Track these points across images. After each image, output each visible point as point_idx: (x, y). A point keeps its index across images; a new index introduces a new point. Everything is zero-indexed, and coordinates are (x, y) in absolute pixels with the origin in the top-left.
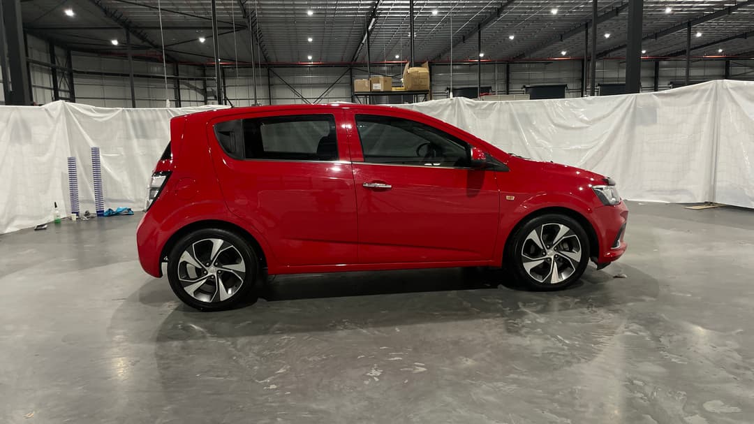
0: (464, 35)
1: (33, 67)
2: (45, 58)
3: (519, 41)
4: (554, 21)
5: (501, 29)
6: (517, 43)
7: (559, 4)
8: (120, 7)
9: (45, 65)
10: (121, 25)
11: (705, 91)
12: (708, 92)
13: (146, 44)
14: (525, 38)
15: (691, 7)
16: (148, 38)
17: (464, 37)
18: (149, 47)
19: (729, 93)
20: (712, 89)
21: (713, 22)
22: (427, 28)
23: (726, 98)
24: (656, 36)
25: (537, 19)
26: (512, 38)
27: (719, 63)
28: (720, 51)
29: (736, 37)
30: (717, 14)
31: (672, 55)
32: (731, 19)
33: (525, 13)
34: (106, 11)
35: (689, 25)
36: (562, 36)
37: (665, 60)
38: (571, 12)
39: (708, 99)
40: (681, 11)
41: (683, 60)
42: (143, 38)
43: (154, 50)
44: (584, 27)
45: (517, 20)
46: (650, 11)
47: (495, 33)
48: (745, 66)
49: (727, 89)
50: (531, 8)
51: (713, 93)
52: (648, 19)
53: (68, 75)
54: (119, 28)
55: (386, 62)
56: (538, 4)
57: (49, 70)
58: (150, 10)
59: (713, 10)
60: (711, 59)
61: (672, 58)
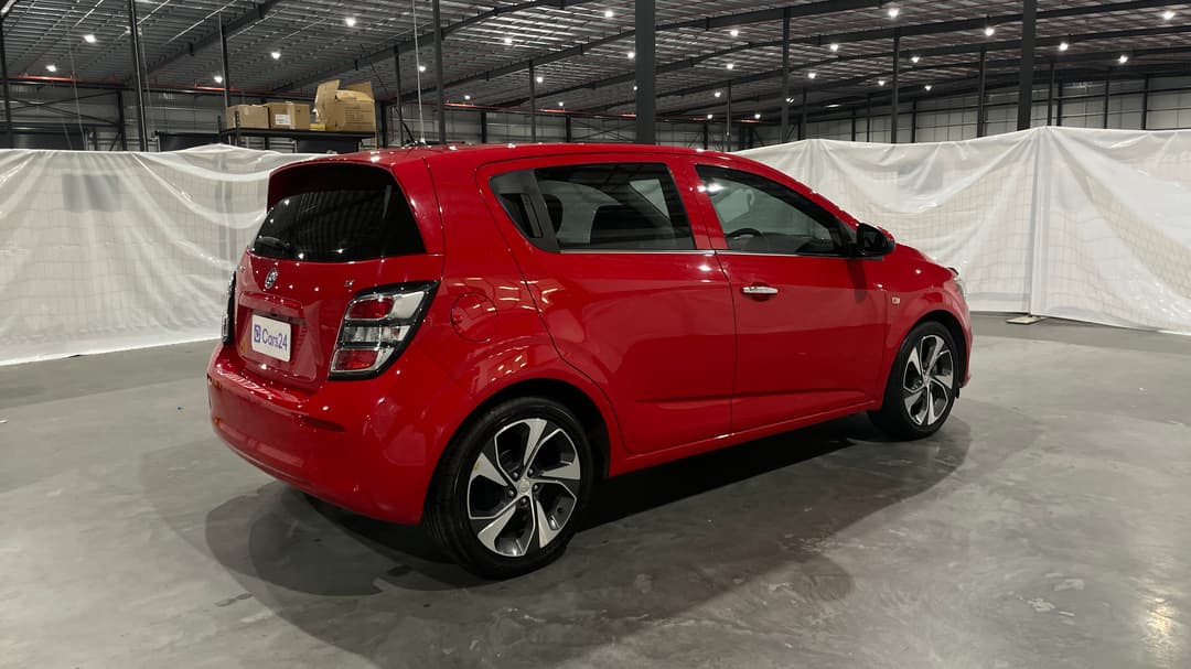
0: (192, 41)
3: (286, 63)
4: (347, 37)
5: (260, 40)
6: (283, 65)
7: (359, 11)
11: (796, 153)
12: (801, 155)
14: (297, 59)
15: (536, 40)
17: (191, 45)
19: (828, 155)
20: (806, 151)
21: (558, 64)
22: (119, 23)
23: (825, 164)
24: (487, 76)
25: (321, 32)
26: (276, 55)
27: (557, 120)
28: (561, 104)
29: (582, 86)
30: (566, 53)
31: (502, 105)
32: (581, 62)
33: (303, 17)
35: (531, 64)
36: (356, 62)
37: (493, 111)
38: (375, 26)
39: (800, 165)
40: (523, 43)
41: (517, 114)
44: (393, 52)
45: (288, 28)
46: (484, 39)
47: (249, 44)
48: (589, 126)
49: (825, 151)
50: (314, 12)
51: (808, 155)
52: (480, 50)
55: (26, 76)
56: (327, 6)
59: (561, 48)
60: (549, 115)
61: (503, 110)
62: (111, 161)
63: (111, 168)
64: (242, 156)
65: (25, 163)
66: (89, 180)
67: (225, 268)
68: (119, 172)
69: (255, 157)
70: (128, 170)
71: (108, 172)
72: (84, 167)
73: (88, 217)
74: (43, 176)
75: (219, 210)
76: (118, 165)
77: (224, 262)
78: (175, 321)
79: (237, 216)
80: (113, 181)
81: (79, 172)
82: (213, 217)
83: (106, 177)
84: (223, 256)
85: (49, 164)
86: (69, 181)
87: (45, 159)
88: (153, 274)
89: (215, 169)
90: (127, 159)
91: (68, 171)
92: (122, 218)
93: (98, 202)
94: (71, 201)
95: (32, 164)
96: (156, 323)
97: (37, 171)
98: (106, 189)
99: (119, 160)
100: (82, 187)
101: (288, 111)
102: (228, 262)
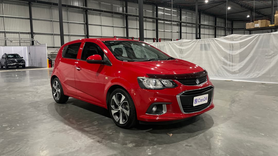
1: (218, 29)
2: (223, 25)
8: (247, 3)
9: (222, 27)
10: (248, 9)
13: (260, 15)
16: (261, 13)
18: (263, 16)
34: (241, 6)
42: (259, 13)
43: (265, 17)
53: (231, 30)
54: (248, 11)
57: (224, 29)
58: (259, 2)
62: (209, 41)
63: (209, 42)
64: (236, 37)
65: (194, 42)
66: (205, 45)
67: (230, 64)
68: (210, 43)
69: (241, 36)
70: (212, 42)
71: (208, 43)
72: (204, 42)
73: (204, 52)
74: (197, 44)
75: (230, 50)
76: (210, 41)
77: (230, 62)
78: (217, 75)
79: (234, 51)
80: (209, 45)
81: (203, 43)
82: (228, 52)
83: (208, 44)
84: (230, 61)
85: (198, 42)
86: (201, 45)
87: (198, 41)
88: (214, 64)
89: (231, 41)
90: (212, 40)
91: (201, 43)
92: (210, 52)
93: (206, 49)
94: (201, 49)
95: (196, 42)
96: (213, 74)
97: (196, 43)
98: (208, 47)
99: (211, 40)
100: (203, 46)
101: (259, 23)
102: (231, 63)
